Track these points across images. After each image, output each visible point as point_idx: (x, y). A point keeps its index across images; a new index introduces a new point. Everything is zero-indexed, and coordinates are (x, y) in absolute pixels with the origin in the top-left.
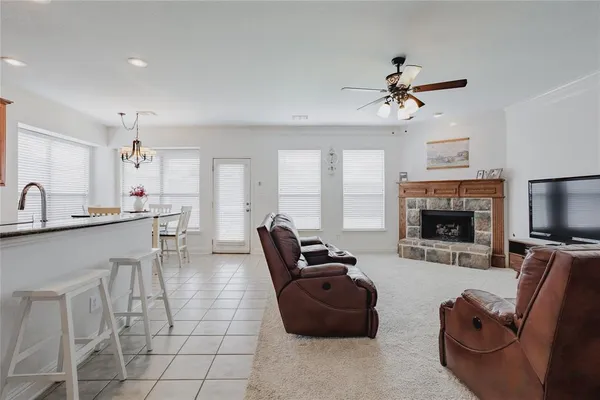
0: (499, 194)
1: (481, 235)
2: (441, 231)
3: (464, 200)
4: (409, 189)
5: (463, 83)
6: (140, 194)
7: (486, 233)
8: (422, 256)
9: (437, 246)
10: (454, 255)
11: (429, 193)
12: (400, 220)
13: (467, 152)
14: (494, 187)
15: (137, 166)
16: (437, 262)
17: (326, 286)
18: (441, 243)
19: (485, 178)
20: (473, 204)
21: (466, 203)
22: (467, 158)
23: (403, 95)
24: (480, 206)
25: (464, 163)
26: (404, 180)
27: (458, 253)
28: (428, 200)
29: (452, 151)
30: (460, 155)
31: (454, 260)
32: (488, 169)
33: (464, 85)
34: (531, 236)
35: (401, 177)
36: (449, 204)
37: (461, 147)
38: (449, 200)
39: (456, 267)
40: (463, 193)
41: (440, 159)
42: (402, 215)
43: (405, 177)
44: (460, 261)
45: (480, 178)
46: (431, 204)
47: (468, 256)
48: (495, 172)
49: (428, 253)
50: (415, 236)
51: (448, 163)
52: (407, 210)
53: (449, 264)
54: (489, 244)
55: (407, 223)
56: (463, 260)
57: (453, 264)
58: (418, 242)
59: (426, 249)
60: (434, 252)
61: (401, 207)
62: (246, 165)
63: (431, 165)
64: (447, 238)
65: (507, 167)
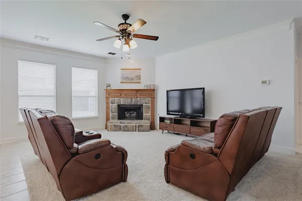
0: (152, 97)
1: (146, 115)
2: (127, 115)
3: (139, 99)
4: (110, 93)
5: (156, 38)
7: (148, 114)
8: (120, 129)
9: (127, 123)
10: (136, 126)
11: (122, 96)
12: (107, 111)
13: (140, 76)
14: (151, 92)
16: (128, 131)
17: (98, 156)
18: (128, 121)
19: (148, 88)
20: (143, 101)
21: (139, 101)
22: (140, 79)
23: (128, 37)
24: (145, 102)
25: (138, 81)
26: (109, 88)
27: (137, 125)
28: (121, 99)
29: (132, 75)
30: (136, 77)
31: (136, 129)
32: (148, 85)
33: (156, 40)
34: (168, 114)
35: (107, 86)
36: (132, 101)
37: (137, 73)
38: (132, 99)
39: (137, 132)
40: (138, 96)
41: (127, 78)
42: (108, 107)
43: (109, 86)
44: (138, 129)
45: (145, 88)
46: (123, 101)
47: (142, 126)
48: (152, 86)
49: (123, 127)
50: (114, 119)
51: (131, 80)
52: (111, 105)
53: (133, 131)
54: (149, 120)
55: (110, 112)
56: (140, 129)
57: (135, 131)
58: (117, 122)
59: (122, 125)
60: (126, 126)
61: (107, 103)
63: (123, 81)
64: (131, 118)
65: (156, 84)
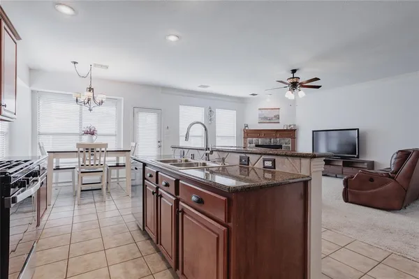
0: (293, 137)
3: (278, 139)
4: (249, 133)
6: (92, 134)
11: (261, 136)
13: (279, 116)
14: (291, 133)
15: (90, 110)
19: (288, 129)
20: (282, 141)
21: (278, 141)
22: (279, 118)
24: (285, 142)
25: (277, 121)
26: (246, 128)
28: (260, 139)
29: (272, 114)
30: (275, 117)
32: (289, 125)
37: (275, 113)
38: (271, 139)
40: (278, 136)
41: (266, 118)
43: (247, 126)
45: (285, 128)
48: (292, 126)
51: (269, 120)
52: (249, 145)
61: (245, 143)
62: (158, 114)
63: (262, 121)
65: (297, 124)
